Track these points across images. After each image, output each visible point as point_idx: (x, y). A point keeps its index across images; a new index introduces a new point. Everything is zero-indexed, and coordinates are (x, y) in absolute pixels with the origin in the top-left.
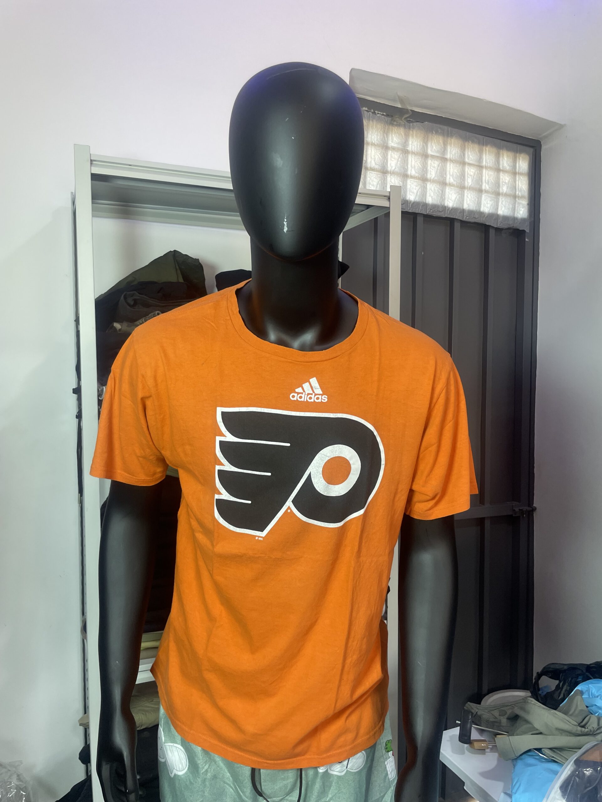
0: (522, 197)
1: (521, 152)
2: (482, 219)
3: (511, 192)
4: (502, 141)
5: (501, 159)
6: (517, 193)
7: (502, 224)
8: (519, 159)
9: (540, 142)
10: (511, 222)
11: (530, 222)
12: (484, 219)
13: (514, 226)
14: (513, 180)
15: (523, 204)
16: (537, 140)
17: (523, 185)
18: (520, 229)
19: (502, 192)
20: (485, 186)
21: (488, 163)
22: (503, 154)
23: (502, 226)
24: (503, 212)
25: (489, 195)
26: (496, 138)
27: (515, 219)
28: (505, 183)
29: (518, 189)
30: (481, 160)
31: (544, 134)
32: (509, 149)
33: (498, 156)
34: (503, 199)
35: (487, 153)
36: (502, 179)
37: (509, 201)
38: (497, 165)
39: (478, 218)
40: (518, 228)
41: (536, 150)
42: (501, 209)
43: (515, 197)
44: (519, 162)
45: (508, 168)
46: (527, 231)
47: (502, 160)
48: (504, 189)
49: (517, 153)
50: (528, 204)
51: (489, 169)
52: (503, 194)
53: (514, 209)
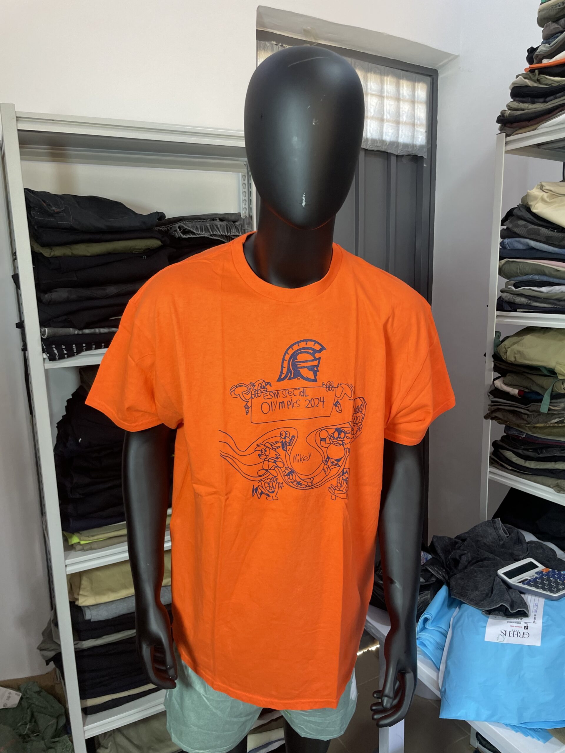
0: (421, 125)
1: (419, 81)
2: (384, 147)
3: (411, 121)
4: (401, 71)
5: (401, 88)
6: (416, 121)
7: (402, 151)
8: (418, 88)
9: (437, 71)
10: (410, 150)
11: (428, 149)
12: (386, 147)
13: (413, 152)
14: (412, 109)
15: (421, 132)
16: (434, 69)
17: (421, 113)
18: (419, 156)
19: (402, 121)
20: (387, 115)
21: (389, 93)
22: (403, 84)
23: (402, 153)
24: (403, 140)
25: (391, 124)
26: (396, 69)
27: (414, 146)
28: (405, 112)
29: (417, 117)
30: (383, 90)
31: (441, 64)
32: (408, 79)
33: (398, 86)
34: (403, 128)
35: (388, 83)
36: (402, 108)
37: (408, 129)
38: (398, 95)
39: (380, 146)
40: (417, 154)
41: (433, 79)
42: (401, 137)
43: (414, 125)
44: (418, 91)
45: (407, 97)
46: (425, 157)
47: (402, 90)
48: (404, 118)
49: (416, 82)
50: (426, 131)
51: (390, 99)
52: (404, 122)
53: (413, 136)
